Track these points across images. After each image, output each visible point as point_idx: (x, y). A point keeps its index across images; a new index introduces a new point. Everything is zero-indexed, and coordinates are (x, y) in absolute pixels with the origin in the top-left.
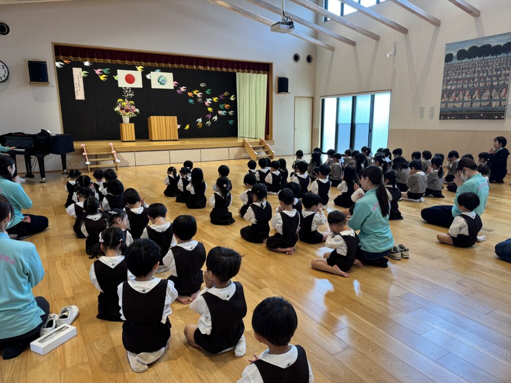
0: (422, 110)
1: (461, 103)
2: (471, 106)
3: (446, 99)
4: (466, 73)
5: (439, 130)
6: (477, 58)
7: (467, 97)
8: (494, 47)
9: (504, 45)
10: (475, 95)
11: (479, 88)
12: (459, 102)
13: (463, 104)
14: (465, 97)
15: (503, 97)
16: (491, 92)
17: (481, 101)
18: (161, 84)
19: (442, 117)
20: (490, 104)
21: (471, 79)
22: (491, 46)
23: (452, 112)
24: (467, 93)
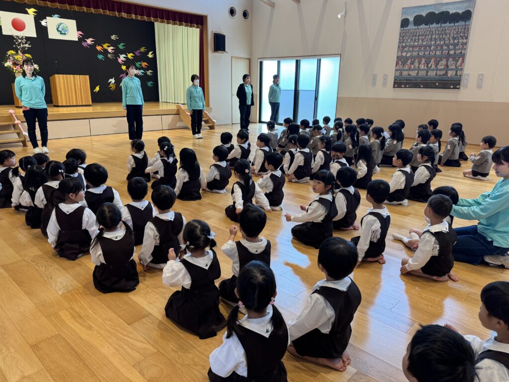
0: (374, 78)
1: (417, 72)
2: (427, 75)
3: (401, 67)
4: (423, 40)
5: (393, 99)
6: (434, 25)
7: (423, 66)
8: (453, 14)
9: (463, 13)
10: (431, 63)
11: (435, 56)
12: (414, 70)
13: (418, 72)
14: (420, 65)
15: (459, 66)
16: (447, 61)
17: (437, 69)
18: (61, 33)
19: (396, 86)
20: (446, 74)
21: (427, 46)
22: (449, 13)
23: (407, 80)
24: (423, 61)
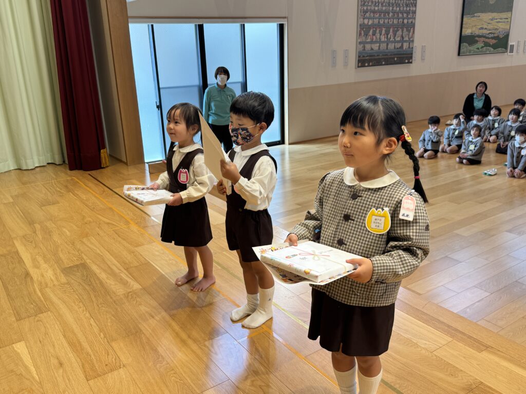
0: (334, 55)
1: (379, 44)
2: (387, 48)
3: (363, 39)
5: (355, 83)
10: (390, 34)
11: (393, 25)
12: (376, 42)
13: (380, 46)
14: (381, 37)
15: (411, 38)
16: (402, 31)
17: (395, 42)
19: (360, 64)
20: (402, 46)
21: (386, 12)
23: (370, 56)
24: (384, 30)
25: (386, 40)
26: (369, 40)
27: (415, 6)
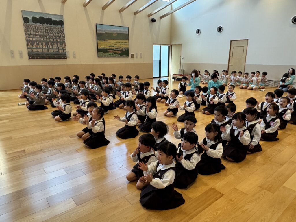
0: (12, 53)
2: (48, 51)
4: (41, 32)
5: (30, 66)
6: (45, 25)
8: (54, 20)
9: (59, 21)
10: (49, 45)
11: (50, 42)
12: (40, 48)
13: (43, 50)
14: (43, 46)
15: (64, 48)
17: (53, 49)
19: (30, 58)
20: (58, 51)
21: (44, 36)
23: (37, 54)
24: (44, 44)
25: (47, 48)
26: (35, 47)
27: (64, 34)
